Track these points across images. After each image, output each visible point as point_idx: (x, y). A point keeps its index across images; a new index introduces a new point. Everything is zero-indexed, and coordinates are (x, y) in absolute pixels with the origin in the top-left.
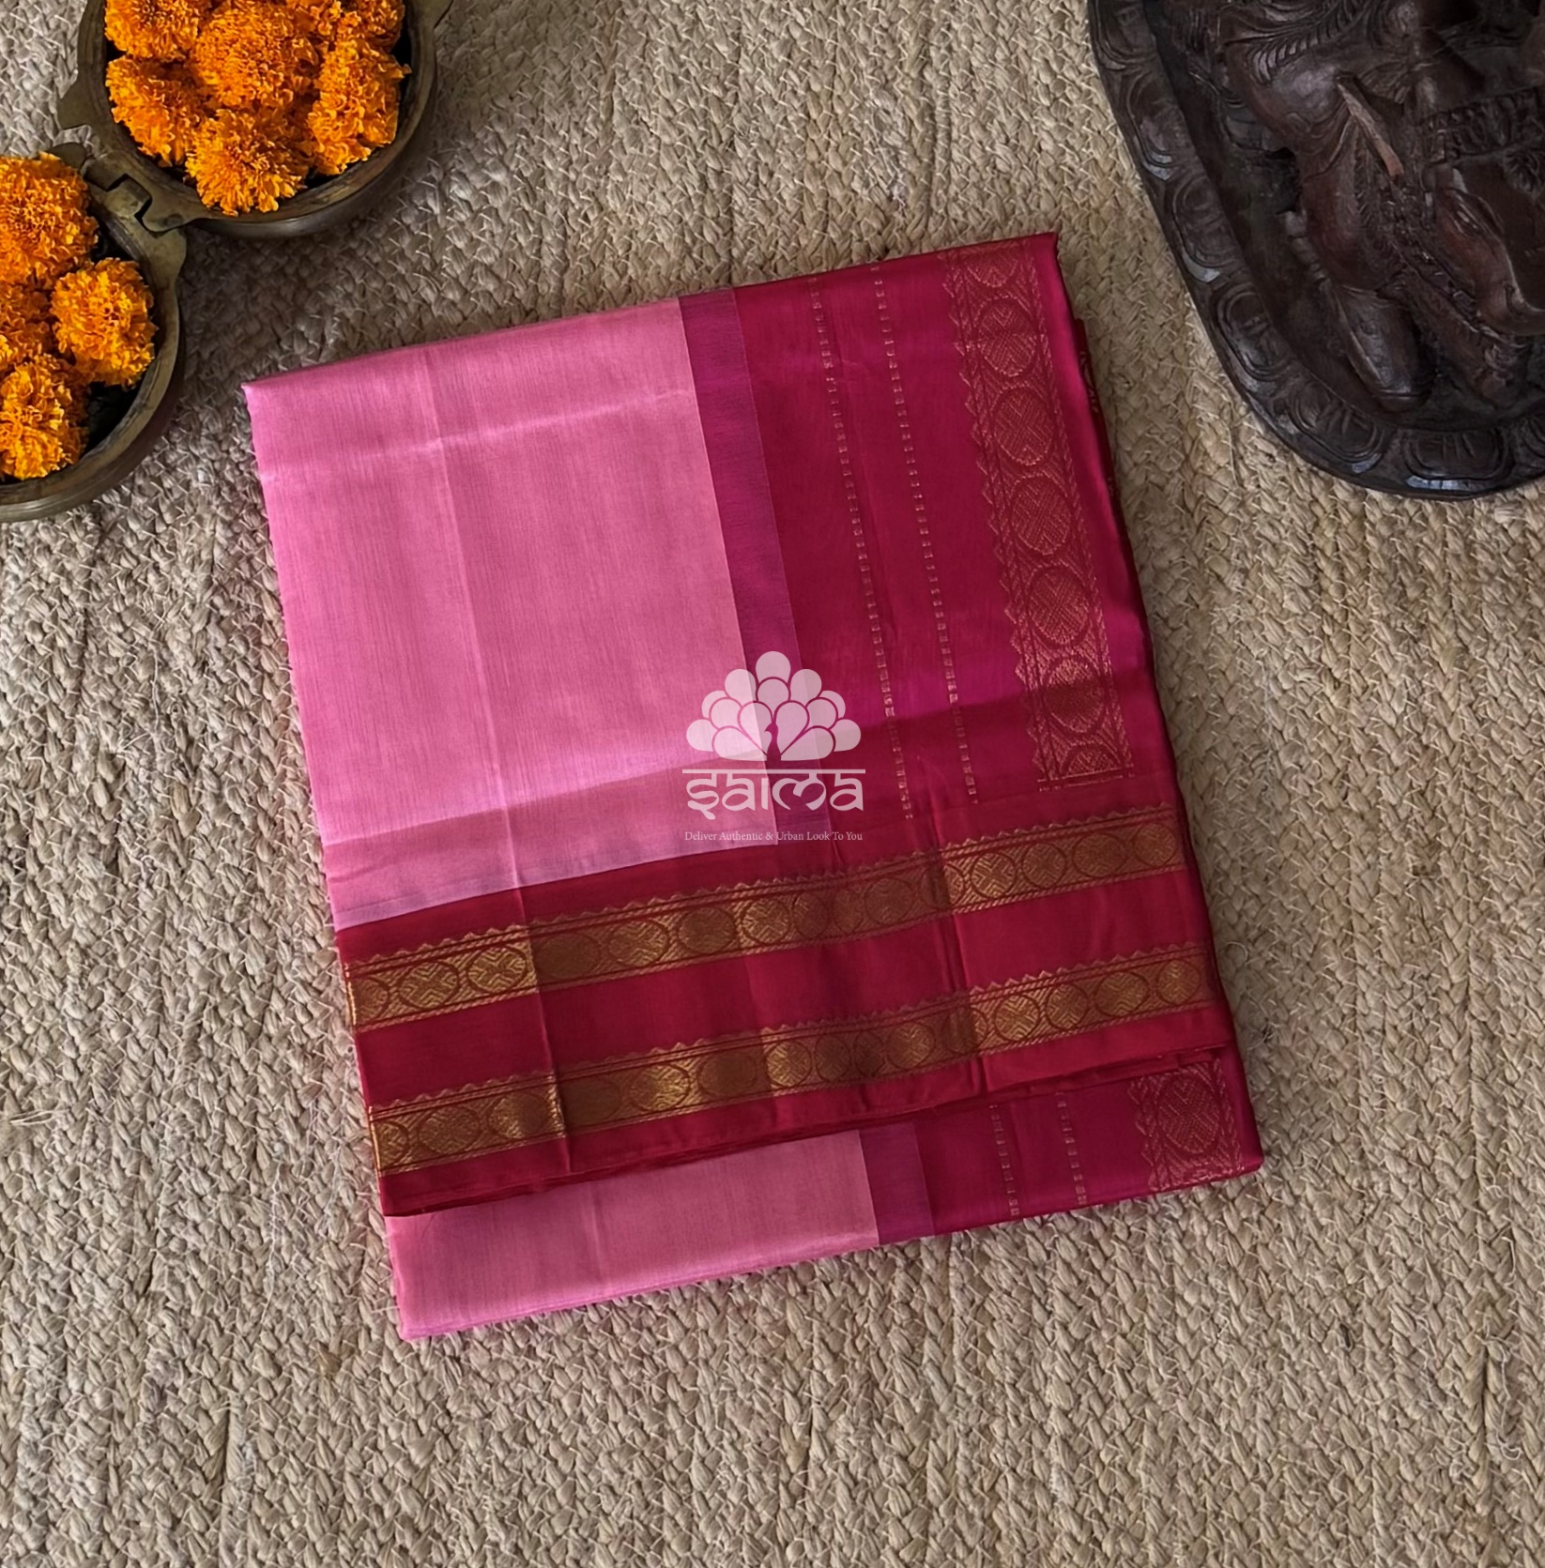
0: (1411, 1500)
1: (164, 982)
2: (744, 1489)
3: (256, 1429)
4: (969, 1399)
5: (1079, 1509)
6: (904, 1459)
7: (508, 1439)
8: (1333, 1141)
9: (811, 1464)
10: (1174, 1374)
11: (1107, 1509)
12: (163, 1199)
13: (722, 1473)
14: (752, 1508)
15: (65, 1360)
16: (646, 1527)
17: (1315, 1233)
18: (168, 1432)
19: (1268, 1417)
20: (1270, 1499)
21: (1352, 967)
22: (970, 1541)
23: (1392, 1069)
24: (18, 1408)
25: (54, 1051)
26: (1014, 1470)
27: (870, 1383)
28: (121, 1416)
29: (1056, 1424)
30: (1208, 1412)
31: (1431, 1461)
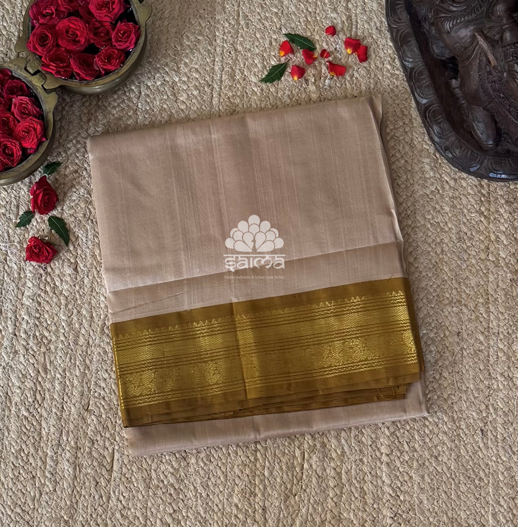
0: (502, 486)
1: (93, 308)
2: (282, 478)
3: (123, 454)
4: (356, 450)
5: (392, 485)
6: (335, 469)
7: (205, 460)
8: (480, 369)
9: (304, 471)
10: (424, 443)
11: (402, 486)
12: (93, 379)
13: (275, 473)
14: (285, 483)
15: (62, 430)
16: (250, 489)
17: (473, 400)
18: (95, 454)
19: (456, 458)
20: (455, 484)
21: (488, 312)
22: (356, 495)
23: (501, 346)
24: (47, 445)
25: (57, 330)
26: (370, 473)
27: (324, 445)
28: (80, 449)
29: (384, 458)
30: (435, 456)
31: (509, 474)
